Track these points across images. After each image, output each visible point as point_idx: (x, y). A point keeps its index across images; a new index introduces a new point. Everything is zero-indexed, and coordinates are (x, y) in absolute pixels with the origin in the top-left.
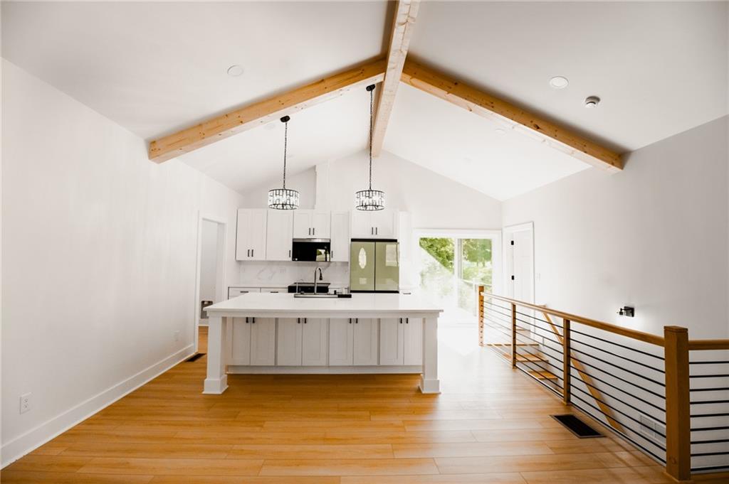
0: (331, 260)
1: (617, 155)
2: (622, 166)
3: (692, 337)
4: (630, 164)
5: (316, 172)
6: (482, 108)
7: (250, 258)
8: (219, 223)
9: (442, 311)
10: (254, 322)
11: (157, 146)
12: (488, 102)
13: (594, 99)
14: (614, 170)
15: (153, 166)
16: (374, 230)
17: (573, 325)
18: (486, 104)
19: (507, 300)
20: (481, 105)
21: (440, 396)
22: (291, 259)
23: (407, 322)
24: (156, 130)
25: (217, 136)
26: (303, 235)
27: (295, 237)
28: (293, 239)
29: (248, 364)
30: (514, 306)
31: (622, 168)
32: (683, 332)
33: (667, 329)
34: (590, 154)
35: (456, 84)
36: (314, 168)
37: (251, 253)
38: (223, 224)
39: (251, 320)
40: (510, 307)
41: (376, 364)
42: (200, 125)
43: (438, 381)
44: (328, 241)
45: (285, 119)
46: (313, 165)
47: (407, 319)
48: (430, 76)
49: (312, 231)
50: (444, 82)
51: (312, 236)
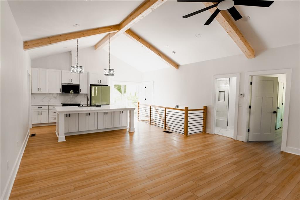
0: (80, 93)
1: (177, 66)
2: (178, 69)
3: (189, 109)
4: (180, 68)
5: (71, 54)
6: (146, 47)
7: (40, 92)
9: (136, 108)
10: (69, 116)
11: (28, 44)
13: (174, 52)
14: (176, 69)
15: (24, 52)
16: (99, 81)
17: (167, 110)
19: (148, 105)
20: (146, 46)
21: (135, 132)
22: (61, 92)
23: (123, 113)
26: (66, 82)
28: (62, 84)
29: (67, 132)
30: (151, 107)
32: (188, 108)
33: (185, 107)
34: (172, 65)
35: (140, 38)
36: (71, 51)
37: (40, 90)
40: (149, 107)
41: (113, 127)
42: (48, 38)
43: (134, 128)
44: (78, 85)
46: (71, 50)
47: (123, 111)
48: (132, 34)
49: (71, 80)
50: (137, 37)
51: (71, 83)
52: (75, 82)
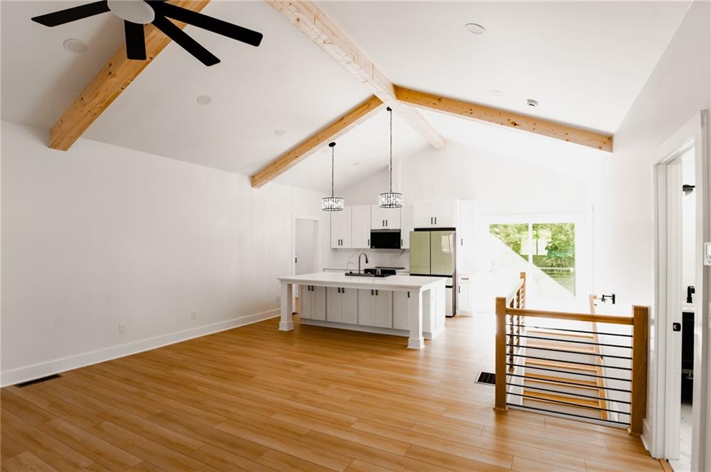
0: (402, 247)
1: (606, 141)
2: (611, 150)
6: (462, 116)
7: (340, 247)
8: (314, 221)
10: (313, 290)
11: (255, 179)
12: (467, 110)
15: (255, 190)
16: (433, 220)
18: (466, 112)
20: (460, 114)
22: (369, 247)
23: (409, 297)
24: (252, 171)
25: (285, 168)
26: (378, 226)
27: (372, 228)
28: (371, 230)
29: (310, 318)
31: (612, 152)
35: (440, 100)
37: (340, 242)
38: (317, 221)
39: (311, 288)
42: (275, 162)
44: (398, 231)
45: (332, 145)
48: (419, 98)
49: (385, 223)
50: (430, 100)
51: (385, 228)
52: (392, 226)
